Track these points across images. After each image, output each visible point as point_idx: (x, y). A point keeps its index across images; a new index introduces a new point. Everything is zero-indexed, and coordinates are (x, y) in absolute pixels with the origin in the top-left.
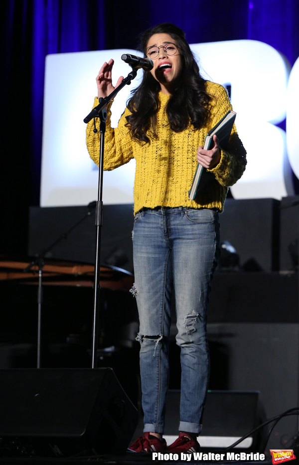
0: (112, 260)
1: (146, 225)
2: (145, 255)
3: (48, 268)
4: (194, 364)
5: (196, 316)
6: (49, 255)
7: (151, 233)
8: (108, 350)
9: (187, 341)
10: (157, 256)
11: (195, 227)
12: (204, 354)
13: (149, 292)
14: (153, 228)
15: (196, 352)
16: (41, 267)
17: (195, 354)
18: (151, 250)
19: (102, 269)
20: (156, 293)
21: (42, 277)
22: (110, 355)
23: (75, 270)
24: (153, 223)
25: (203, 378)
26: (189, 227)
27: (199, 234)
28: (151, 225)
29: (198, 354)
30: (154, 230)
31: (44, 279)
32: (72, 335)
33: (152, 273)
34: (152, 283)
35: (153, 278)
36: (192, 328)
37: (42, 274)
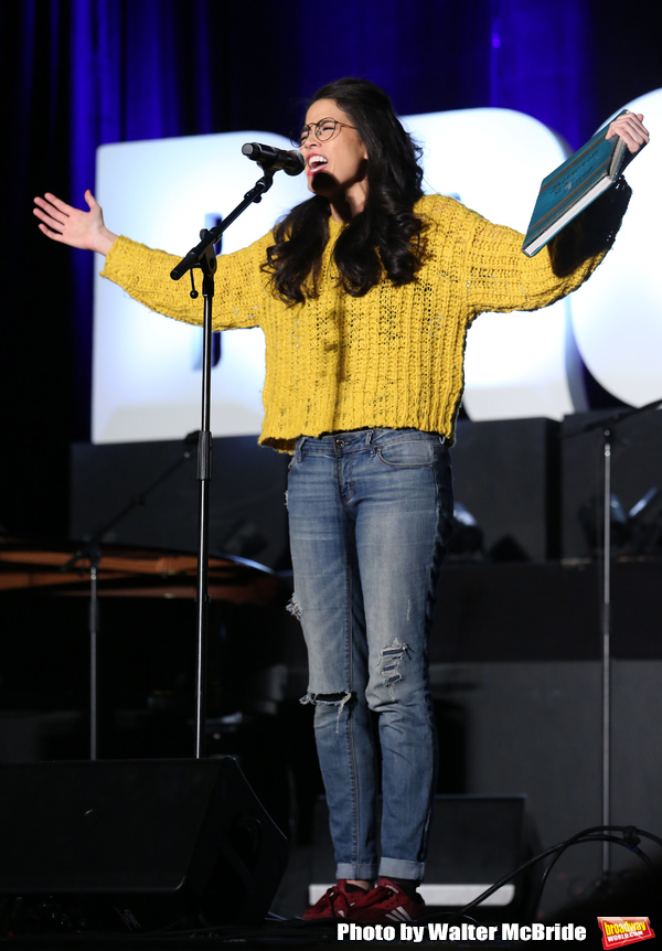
0: (234, 544)
1: (308, 479)
2: (308, 538)
3: (108, 563)
4: (400, 745)
5: (401, 651)
6: (110, 537)
7: (318, 494)
8: (230, 720)
9: (385, 699)
10: (330, 538)
11: (397, 476)
12: (421, 724)
13: (320, 609)
14: (320, 483)
15: (403, 720)
16: (95, 560)
17: (401, 724)
18: (318, 527)
19: (212, 563)
20: (333, 610)
21: (98, 581)
22: (232, 729)
23: (161, 566)
24: (319, 474)
25: (420, 772)
26: (384, 477)
27: (403, 489)
28: (316, 479)
29: (408, 725)
30: (321, 486)
31: (101, 584)
32: (158, 692)
33: (324, 571)
34: (324, 591)
35: (325, 582)
36: (394, 673)
37: (97, 574)
